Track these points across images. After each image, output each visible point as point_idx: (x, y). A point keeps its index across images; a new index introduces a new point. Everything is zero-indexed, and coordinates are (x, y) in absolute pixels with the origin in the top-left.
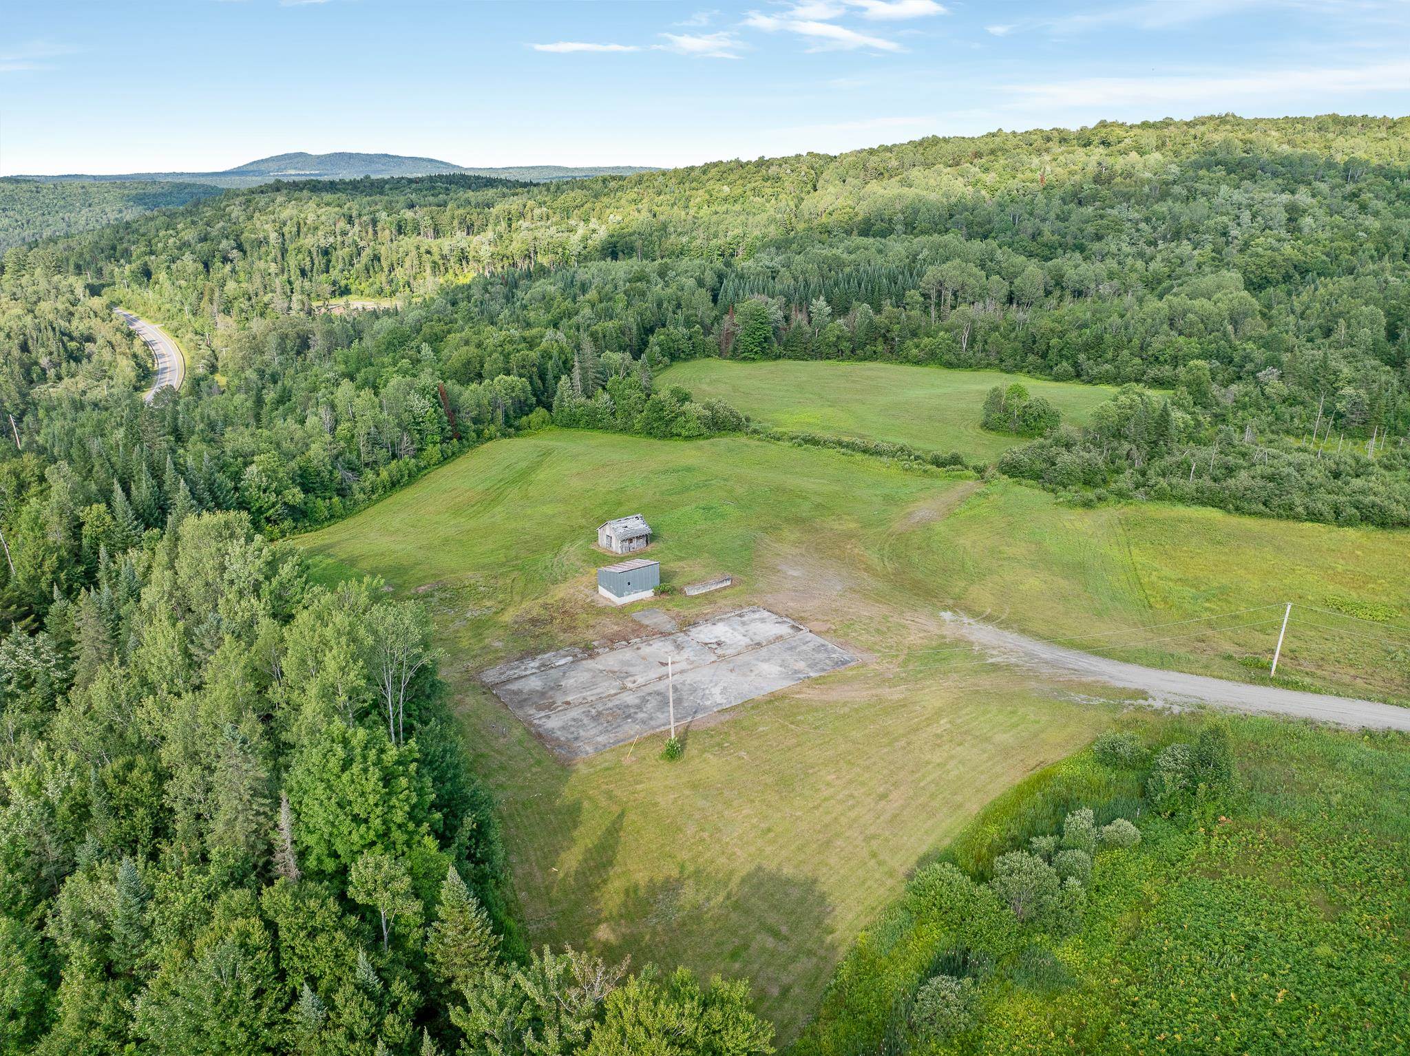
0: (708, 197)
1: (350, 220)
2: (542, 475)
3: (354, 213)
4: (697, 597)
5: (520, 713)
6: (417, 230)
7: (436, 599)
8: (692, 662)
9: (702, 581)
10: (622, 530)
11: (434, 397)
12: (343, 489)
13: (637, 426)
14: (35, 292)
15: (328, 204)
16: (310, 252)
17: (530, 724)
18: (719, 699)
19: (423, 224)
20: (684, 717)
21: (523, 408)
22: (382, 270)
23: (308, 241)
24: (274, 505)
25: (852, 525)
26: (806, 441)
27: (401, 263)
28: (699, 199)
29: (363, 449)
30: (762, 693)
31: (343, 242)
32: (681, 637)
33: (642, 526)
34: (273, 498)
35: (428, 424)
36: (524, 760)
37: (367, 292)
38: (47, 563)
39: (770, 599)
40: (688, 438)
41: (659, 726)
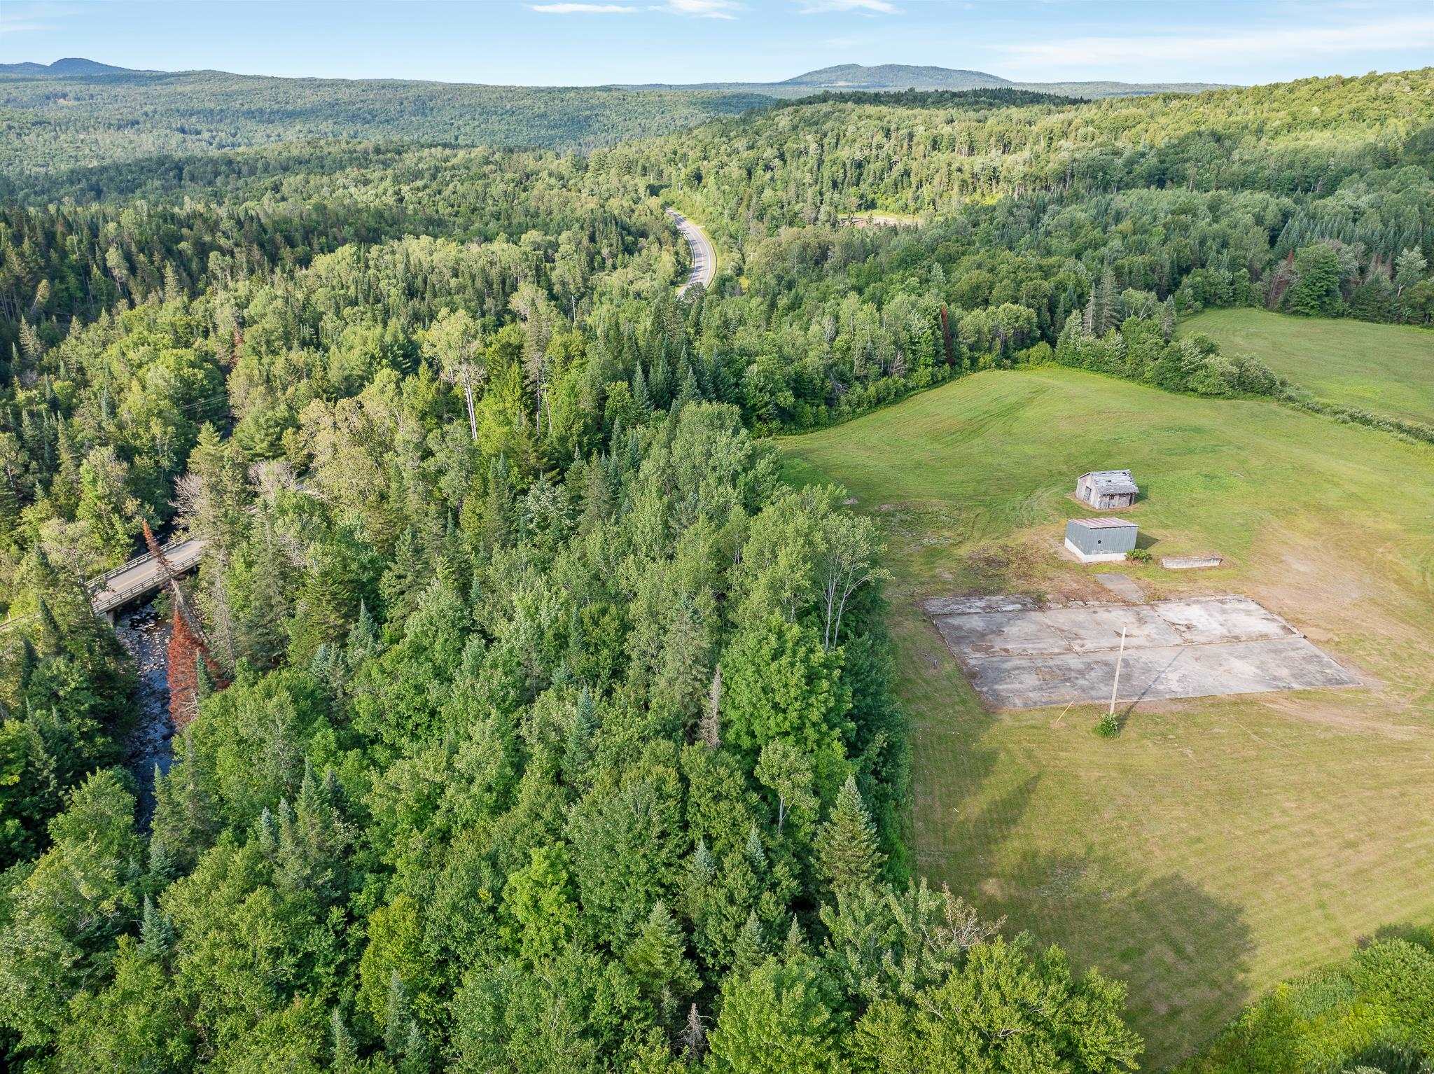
0: (1290, 120)
1: (888, 134)
2: (1030, 413)
3: (893, 127)
4: (1175, 571)
5: (955, 649)
6: (952, 146)
7: (896, 520)
8: (1153, 640)
9: (1186, 555)
10: (1104, 484)
11: (935, 319)
12: (832, 399)
13: (1147, 375)
14: (608, 190)
15: (869, 117)
16: (844, 164)
17: (964, 662)
18: (1175, 686)
19: (959, 140)
20: (1129, 696)
21: (1024, 340)
22: (910, 186)
23: (844, 153)
24: (767, 404)
25: (1392, 526)
26: (1353, 418)
27: (930, 179)
28: (1278, 122)
29: (856, 363)
30: (1228, 691)
31: (877, 156)
32: (1146, 611)
33: (1129, 483)
34: (767, 398)
35: (924, 345)
36: (949, 695)
37: (891, 207)
38: (576, 426)
39: (1263, 590)
40: (1205, 395)
41: (1098, 698)
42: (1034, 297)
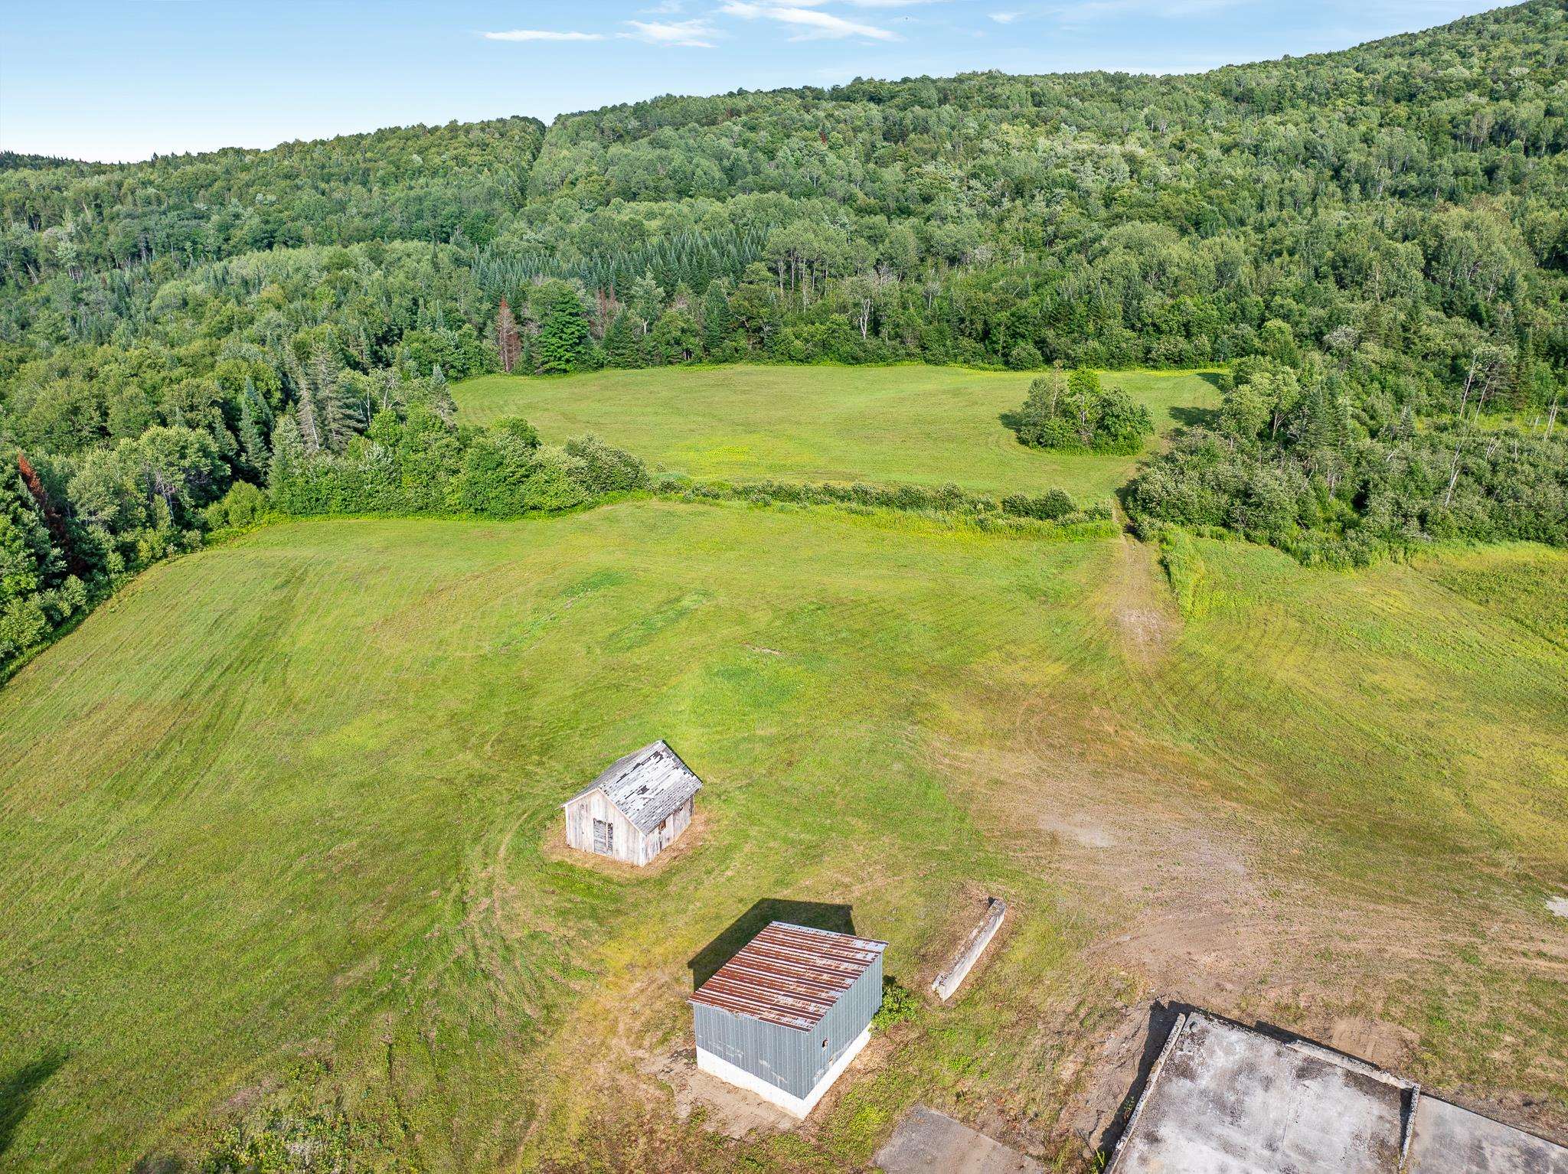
0: (392, 169)
2: (305, 636)
10: (639, 803)
13: (452, 500)
25: (1052, 670)
26: (771, 494)
28: (381, 172)
33: (679, 779)
42: (192, 408)
